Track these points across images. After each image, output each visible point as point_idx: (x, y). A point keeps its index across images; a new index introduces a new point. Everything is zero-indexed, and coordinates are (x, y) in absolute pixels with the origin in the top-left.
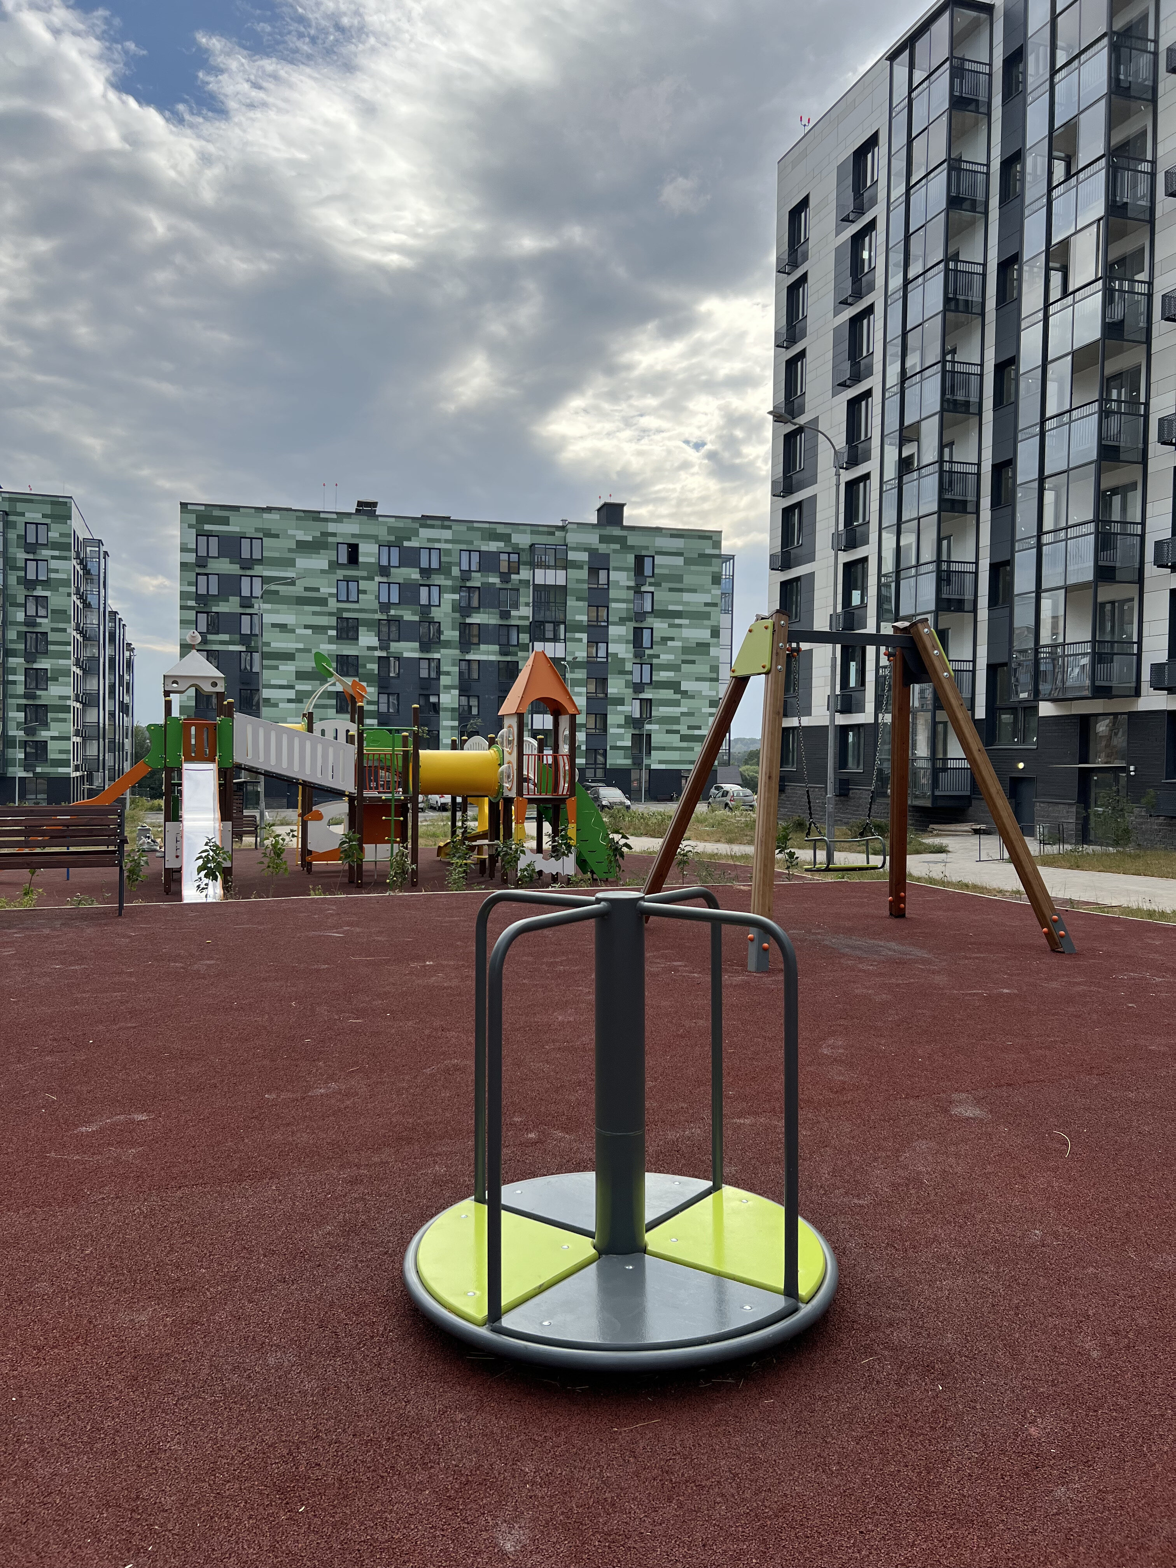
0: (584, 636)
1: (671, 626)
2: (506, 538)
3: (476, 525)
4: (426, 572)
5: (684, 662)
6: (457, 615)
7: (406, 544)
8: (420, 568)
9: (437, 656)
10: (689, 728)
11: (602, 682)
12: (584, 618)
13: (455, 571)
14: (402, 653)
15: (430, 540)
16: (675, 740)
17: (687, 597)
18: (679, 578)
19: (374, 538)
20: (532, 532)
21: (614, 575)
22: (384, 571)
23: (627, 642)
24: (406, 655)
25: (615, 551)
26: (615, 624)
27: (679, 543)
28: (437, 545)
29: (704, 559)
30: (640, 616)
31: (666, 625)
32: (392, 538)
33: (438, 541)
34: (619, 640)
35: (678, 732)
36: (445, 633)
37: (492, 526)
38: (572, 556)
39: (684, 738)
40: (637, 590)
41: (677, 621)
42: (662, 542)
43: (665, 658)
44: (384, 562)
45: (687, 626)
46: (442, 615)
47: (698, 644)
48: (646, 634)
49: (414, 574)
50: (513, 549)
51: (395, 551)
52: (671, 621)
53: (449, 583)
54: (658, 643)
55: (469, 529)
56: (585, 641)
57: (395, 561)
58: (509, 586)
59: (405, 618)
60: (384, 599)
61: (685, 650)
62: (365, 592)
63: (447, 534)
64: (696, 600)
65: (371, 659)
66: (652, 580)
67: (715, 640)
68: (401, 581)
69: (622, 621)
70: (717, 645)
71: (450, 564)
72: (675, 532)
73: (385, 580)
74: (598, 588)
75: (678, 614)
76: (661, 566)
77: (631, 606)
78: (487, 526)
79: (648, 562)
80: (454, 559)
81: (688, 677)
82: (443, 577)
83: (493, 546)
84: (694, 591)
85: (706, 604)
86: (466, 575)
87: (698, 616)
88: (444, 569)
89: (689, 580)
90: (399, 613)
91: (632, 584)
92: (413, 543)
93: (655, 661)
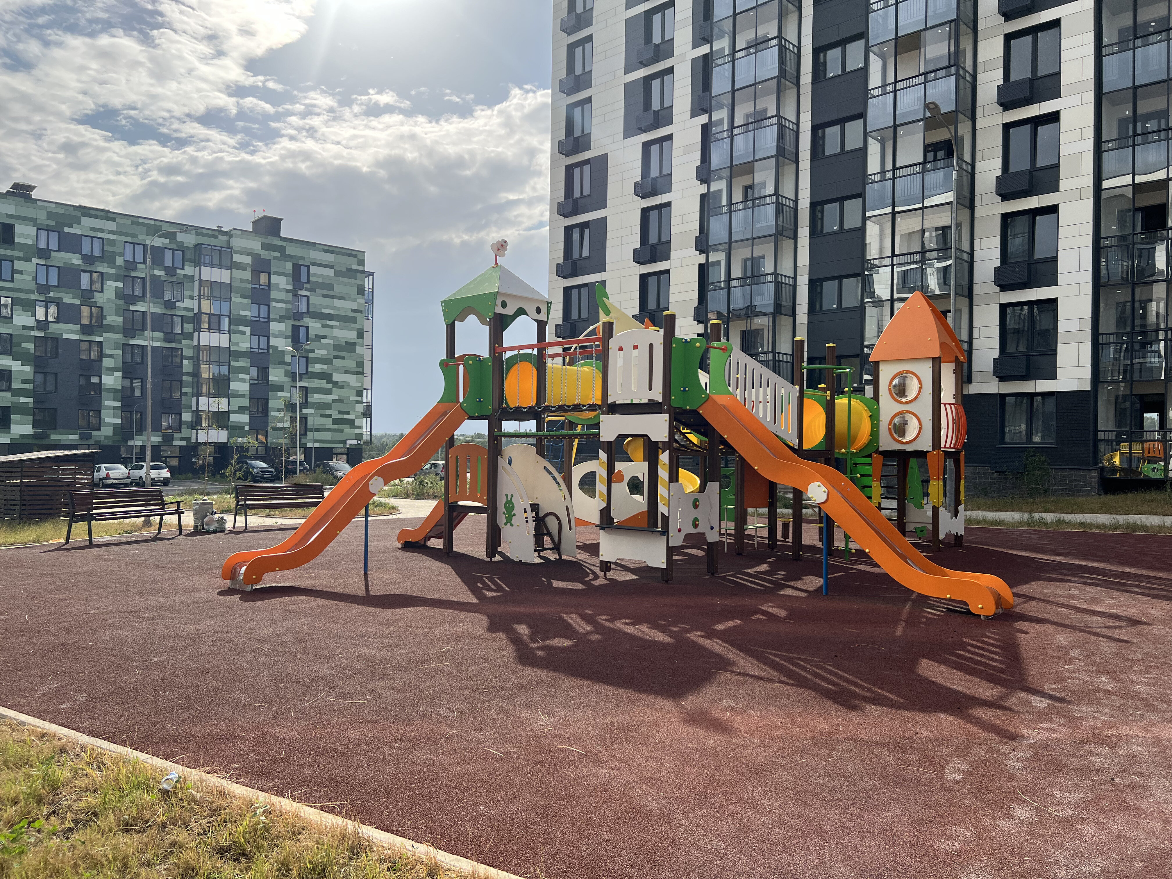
0: (248, 330)
1: (324, 326)
2: (171, 236)
3: (140, 220)
4: (89, 259)
5: (335, 357)
6: (121, 302)
7: (67, 230)
8: (82, 255)
9: (99, 339)
10: (340, 412)
11: (264, 372)
12: (248, 314)
13: (119, 261)
14: (62, 335)
15: (92, 229)
16: (327, 423)
17: (337, 303)
18: (330, 287)
19: (33, 221)
20: (197, 234)
21: (274, 279)
22: (44, 254)
23: (287, 337)
24: (65, 336)
25: (275, 258)
26: (275, 320)
27: (330, 258)
28: (100, 235)
29: (351, 273)
30: (298, 316)
31: (320, 325)
32: (52, 223)
33: (102, 231)
34: (279, 335)
35: (330, 416)
36: (108, 317)
37: (157, 223)
38: (236, 258)
39: (335, 421)
40: (294, 293)
41: (329, 323)
42: (316, 255)
43: (319, 353)
44: (43, 245)
45: (337, 328)
46: (105, 301)
47: (347, 343)
48: (302, 331)
49: (76, 260)
50: (178, 246)
51: (54, 238)
52: (324, 322)
53: (113, 271)
54: (313, 340)
55: (134, 223)
56: (248, 333)
57: (54, 245)
58: (174, 279)
59: (66, 301)
60: (42, 281)
61: (336, 347)
62: (20, 272)
63: (111, 226)
64: (345, 306)
65: (28, 338)
66: (307, 286)
67: (360, 341)
68: (62, 265)
69: (282, 319)
70: (362, 345)
71: (114, 255)
72: (327, 248)
73: (43, 262)
74: (260, 288)
75: (330, 317)
76: (315, 275)
77: (290, 306)
78: (152, 222)
79: (304, 270)
80: (118, 249)
81: (339, 370)
82: (106, 265)
83: (159, 242)
84: (343, 298)
85: (353, 311)
86: (131, 265)
87: (347, 320)
88: (107, 258)
89: (338, 289)
90: (59, 295)
91: (290, 287)
92: (75, 230)
93: (311, 355)
